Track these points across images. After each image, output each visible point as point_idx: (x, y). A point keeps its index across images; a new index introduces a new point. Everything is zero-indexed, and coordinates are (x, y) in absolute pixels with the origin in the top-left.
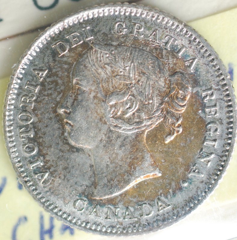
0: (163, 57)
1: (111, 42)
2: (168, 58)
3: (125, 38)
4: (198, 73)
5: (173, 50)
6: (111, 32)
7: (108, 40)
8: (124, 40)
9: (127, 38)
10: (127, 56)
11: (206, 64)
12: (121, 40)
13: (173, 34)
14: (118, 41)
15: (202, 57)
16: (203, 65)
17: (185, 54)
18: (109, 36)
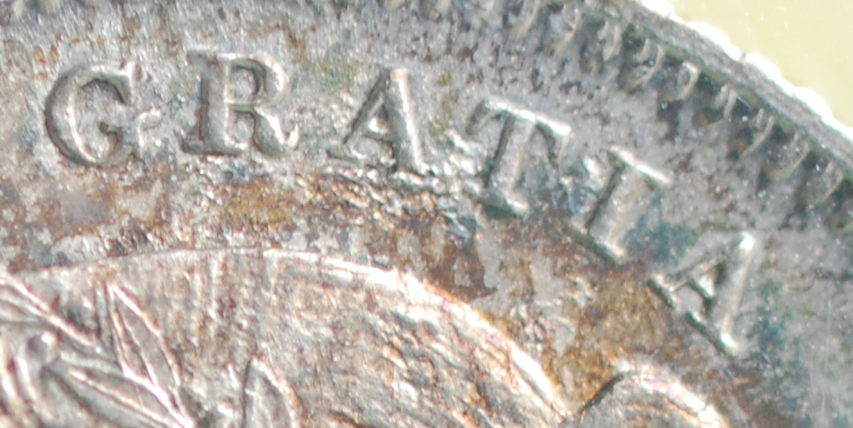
0: (488, 283)
1: (57, 240)
2: (529, 280)
3: (157, 188)
4: (786, 356)
5: (551, 212)
6: (38, 166)
7: (27, 226)
8: (152, 203)
9: (170, 188)
10: (203, 328)
11: (827, 276)
12: (126, 212)
13: (529, 85)
14: (106, 221)
15: (785, 226)
16: (807, 289)
17: (652, 224)
18: (30, 196)
